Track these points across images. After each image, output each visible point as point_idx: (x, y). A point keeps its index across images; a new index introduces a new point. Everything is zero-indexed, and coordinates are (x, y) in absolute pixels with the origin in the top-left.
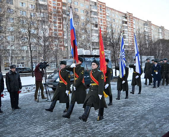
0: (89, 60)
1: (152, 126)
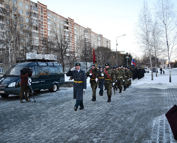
0: (42, 64)
1: (119, 119)
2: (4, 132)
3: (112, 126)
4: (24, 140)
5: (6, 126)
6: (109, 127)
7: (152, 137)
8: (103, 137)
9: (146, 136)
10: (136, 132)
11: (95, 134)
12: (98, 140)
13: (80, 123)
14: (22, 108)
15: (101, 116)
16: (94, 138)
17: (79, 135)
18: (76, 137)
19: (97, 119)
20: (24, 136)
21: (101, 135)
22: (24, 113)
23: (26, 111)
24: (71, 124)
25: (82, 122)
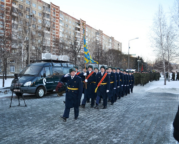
0: (57, 65)
1: (135, 122)
2: (25, 129)
3: (130, 128)
4: (45, 137)
5: (25, 123)
6: (127, 128)
7: (170, 140)
8: (122, 138)
9: (164, 139)
10: (154, 135)
11: (114, 134)
12: (117, 141)
13: (98, 123)
14: (38, 107)
15: (117, 118)
16: (113, 138)
17: (99, 134)
18: (96, 137)
19: (113, 121)
20: (44, 133)
21: (120, 135)
22: (41, 112)
23: (43, 110)
24: (89, 124)
25: (99, 123)
